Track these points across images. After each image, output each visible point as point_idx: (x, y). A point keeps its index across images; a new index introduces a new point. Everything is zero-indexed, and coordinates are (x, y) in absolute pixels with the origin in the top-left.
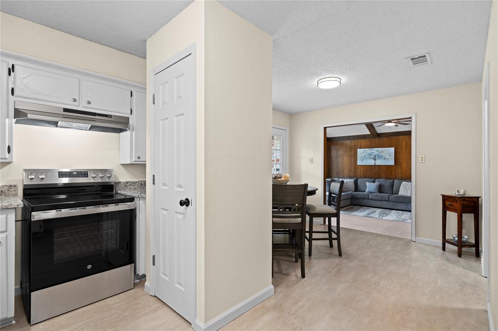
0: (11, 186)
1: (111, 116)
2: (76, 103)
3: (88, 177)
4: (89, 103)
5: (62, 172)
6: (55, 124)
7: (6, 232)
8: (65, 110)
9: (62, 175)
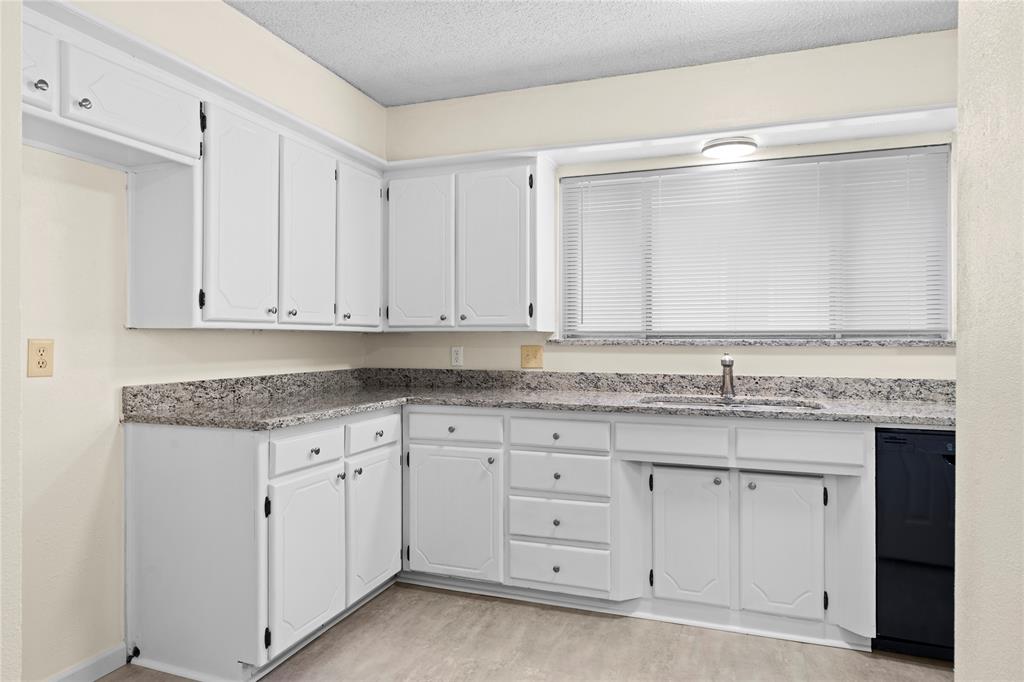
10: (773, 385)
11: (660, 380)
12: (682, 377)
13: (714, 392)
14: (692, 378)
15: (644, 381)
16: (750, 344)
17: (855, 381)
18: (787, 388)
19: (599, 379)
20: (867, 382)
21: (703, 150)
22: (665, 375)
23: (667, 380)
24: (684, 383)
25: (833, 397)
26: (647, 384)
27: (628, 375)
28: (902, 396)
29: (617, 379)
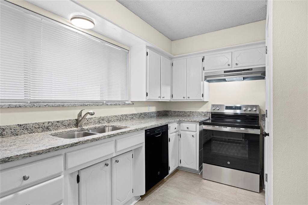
0: (208, 112)
1: (252, 69)
2: (230, 66)
3: (241, 110)
4: (237, 64)
5: (227, 106)
6: (224, 80)
7: (196, 132)
8: (225, 72)
9: (227, 108)
10: (93, 121)
11: (46, 125)
12: (58, 122)
13: (72, 127)
14: (63, 122)
15: (37, 126)
16: (86, 105)
17: (114, 116)
18: (97, 121)
19: (4, 130)
20: (116, 116)
21: (72, 19)
22: (49, 122)
23: (50, 124)
24: (59, 124)
25: (109, 122)
26: (39, 128)
27: (26, 125)
28: (123, 120)
29: (18, 128)
